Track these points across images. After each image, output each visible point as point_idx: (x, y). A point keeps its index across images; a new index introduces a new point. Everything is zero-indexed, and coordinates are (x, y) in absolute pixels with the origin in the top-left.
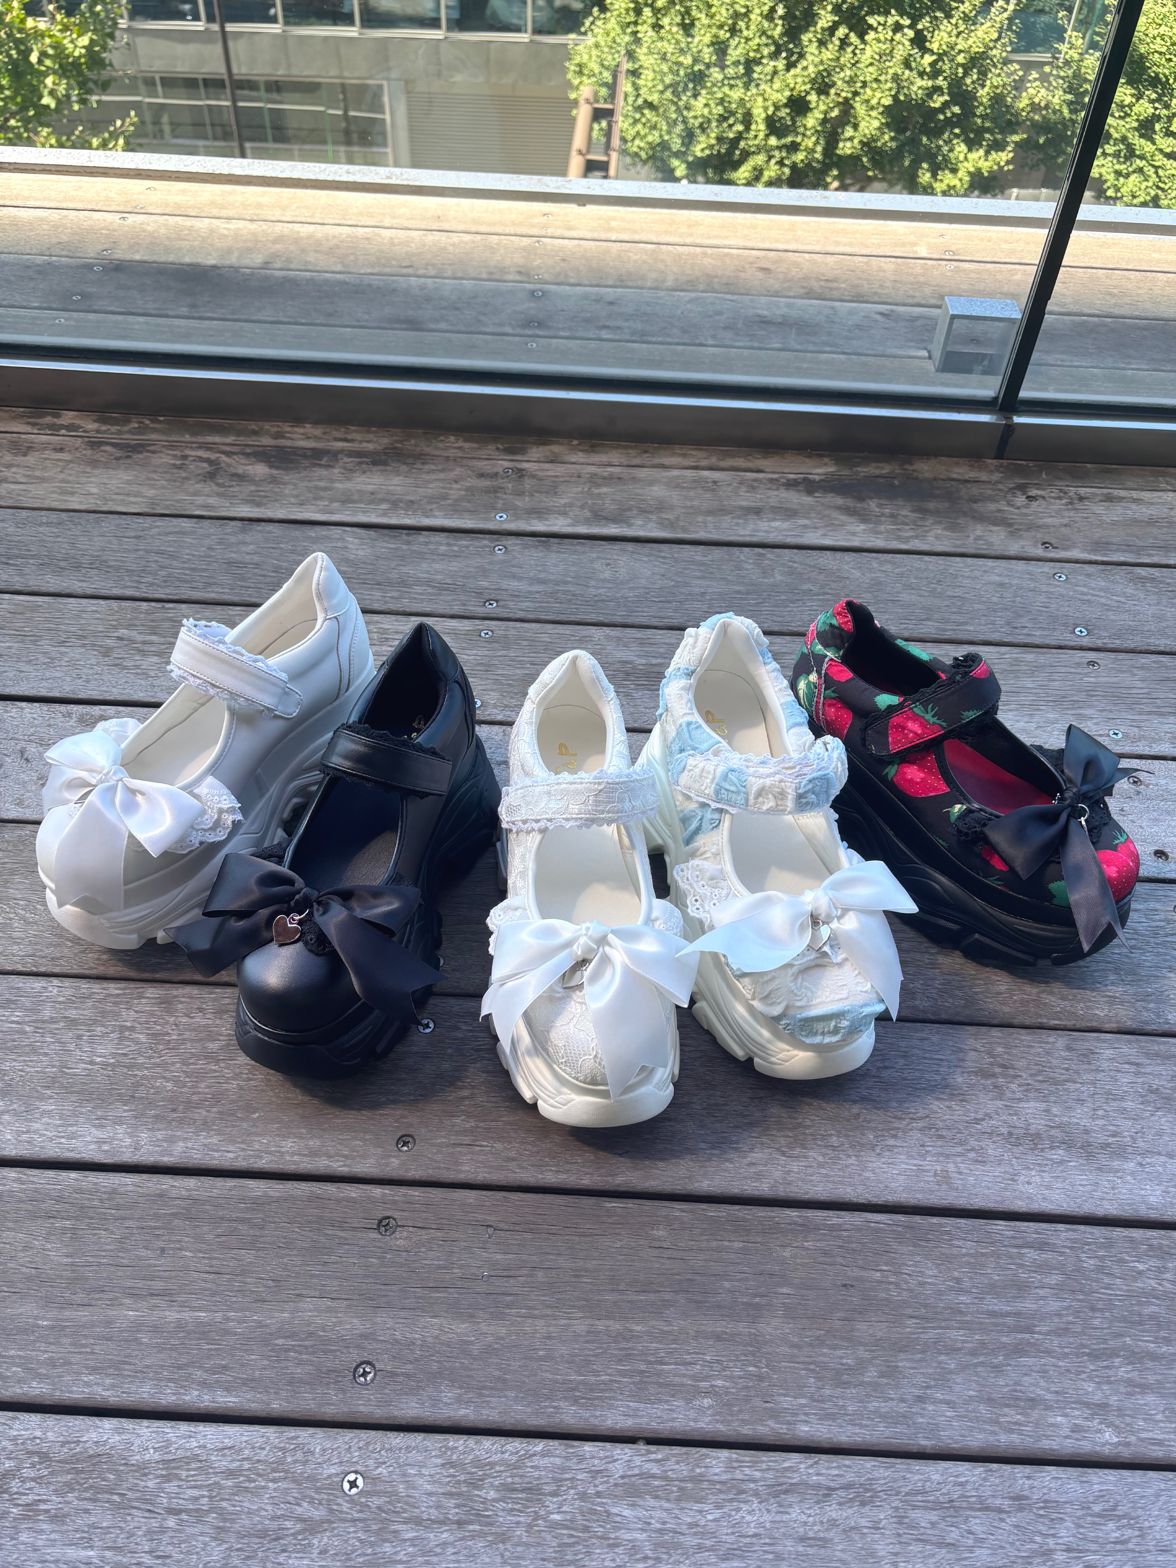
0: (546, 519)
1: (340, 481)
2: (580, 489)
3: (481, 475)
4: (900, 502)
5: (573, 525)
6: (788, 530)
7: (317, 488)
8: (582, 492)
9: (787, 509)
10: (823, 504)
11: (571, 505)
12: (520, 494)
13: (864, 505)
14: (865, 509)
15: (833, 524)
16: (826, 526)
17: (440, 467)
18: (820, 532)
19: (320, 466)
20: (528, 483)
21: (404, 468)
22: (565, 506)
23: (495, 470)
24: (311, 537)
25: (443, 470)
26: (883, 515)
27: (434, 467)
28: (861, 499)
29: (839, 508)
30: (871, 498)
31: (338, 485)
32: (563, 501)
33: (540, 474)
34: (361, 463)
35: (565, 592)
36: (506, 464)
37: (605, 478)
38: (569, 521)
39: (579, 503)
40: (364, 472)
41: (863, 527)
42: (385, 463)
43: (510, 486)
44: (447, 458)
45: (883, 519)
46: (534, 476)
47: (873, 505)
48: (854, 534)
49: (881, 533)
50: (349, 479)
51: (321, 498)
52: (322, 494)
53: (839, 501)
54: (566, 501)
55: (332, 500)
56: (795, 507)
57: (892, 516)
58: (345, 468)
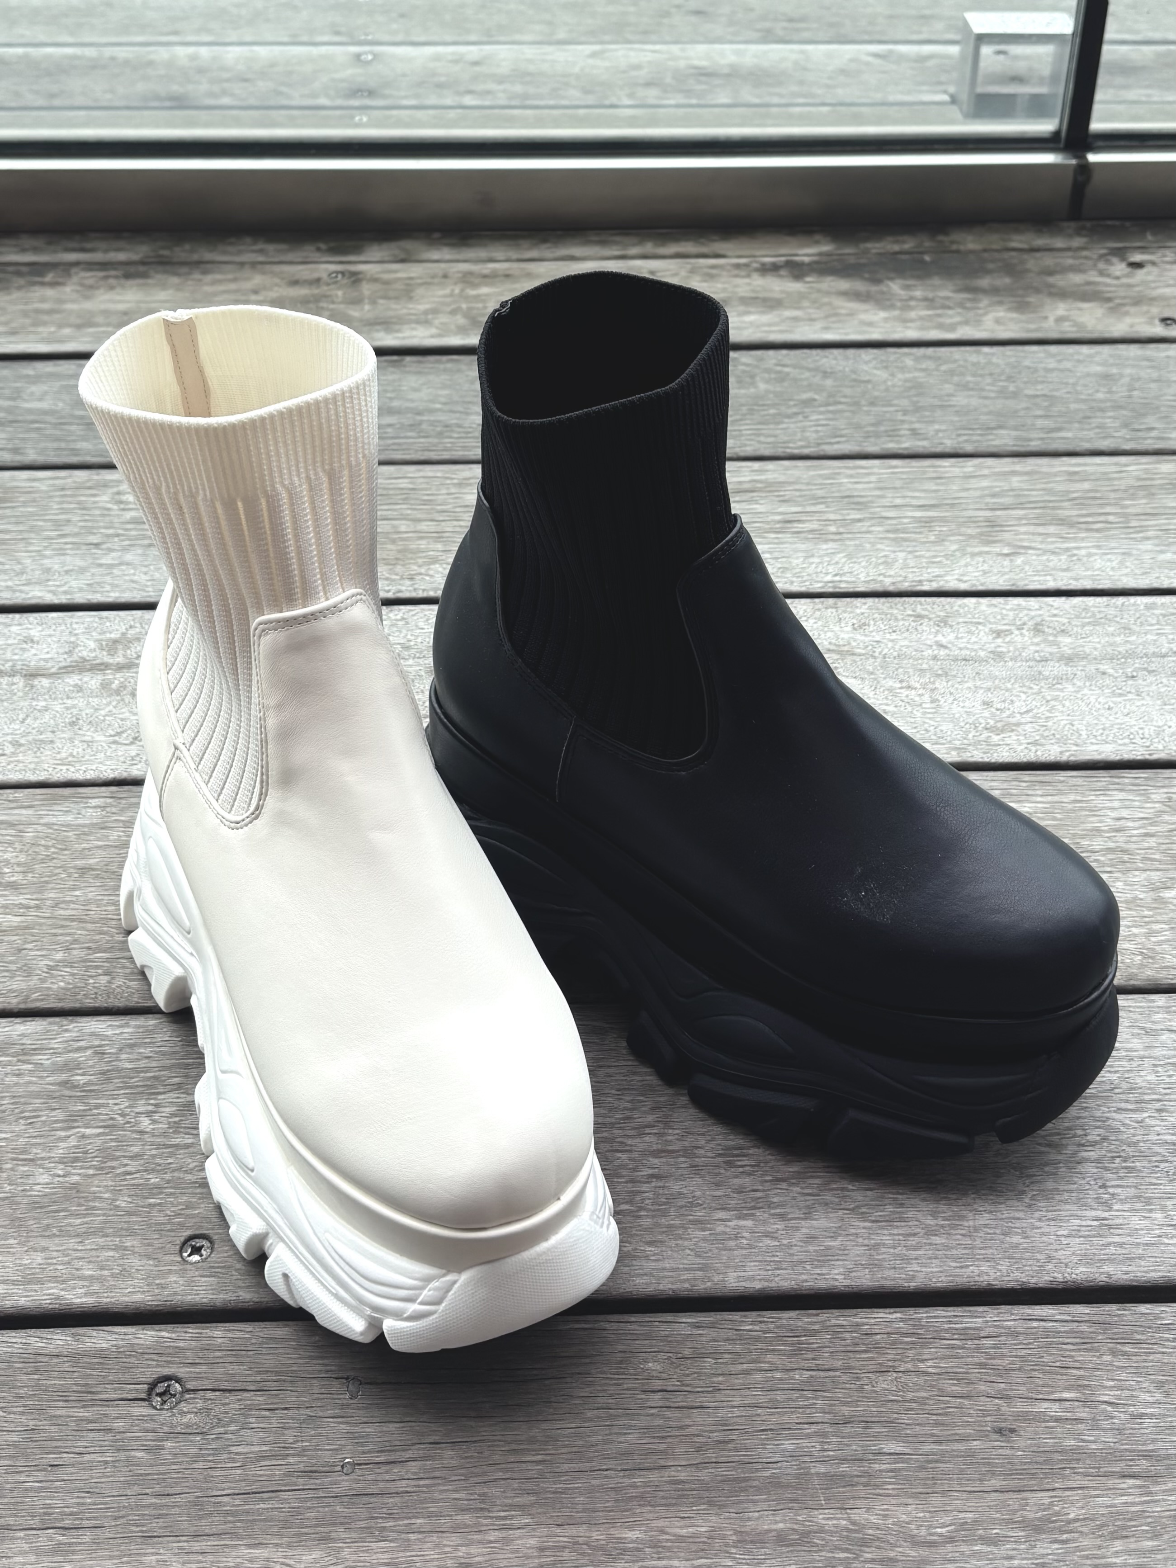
0: (398, 331)
1: (73, 301)
2: (447, 291)
3: (295, 283)
4: (936, 281)
5: (440, 336)
6: (770, 325)
7: (38, 311)
8: (451, 295)
9: (765, 300)
10: (819, 291)
11: (435, 311)
12: (357, 301)
13: (882, 288)
14: (883, 293)
15: (836, 315)
16: (827, 317)
17: (230, 276)
18: (819, 325)
19: (43, 284)
20: (366, 289)
21: (175, 280)
22: (426, 312)
23: (316, 275)
24: (28, 376)
25: (235, 280)
26: (912, 298)
27: (218, 276)
28: (877, 281)
29: (844, 294)
30: (891, 279)
31: (69, 306)
32: (422, 307)
33: (386, 276)
34: (106, 278)
35: (432, 423)
36: (333, 267)
37: (485, 276)
38: (434, 331)
39: (449, 309)
40: (112, 288)
41: (883, 314)
42: (144, 275)
43: (340, 293)
44: (242, 264)
45: (913, 303)
46: (375, 280)
47: (895, 287)
48: (870, 324)
49: (912, 321)
50: (87, 298)
51: (45, 324)
52: (46, 318)
53: (844, 284)
54: (427, 306)
55: (60, 326)
56: (777, 295)
57: (926, 299)
58: (82, 285)
